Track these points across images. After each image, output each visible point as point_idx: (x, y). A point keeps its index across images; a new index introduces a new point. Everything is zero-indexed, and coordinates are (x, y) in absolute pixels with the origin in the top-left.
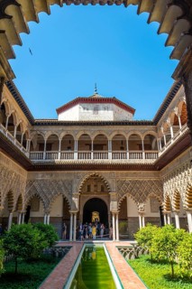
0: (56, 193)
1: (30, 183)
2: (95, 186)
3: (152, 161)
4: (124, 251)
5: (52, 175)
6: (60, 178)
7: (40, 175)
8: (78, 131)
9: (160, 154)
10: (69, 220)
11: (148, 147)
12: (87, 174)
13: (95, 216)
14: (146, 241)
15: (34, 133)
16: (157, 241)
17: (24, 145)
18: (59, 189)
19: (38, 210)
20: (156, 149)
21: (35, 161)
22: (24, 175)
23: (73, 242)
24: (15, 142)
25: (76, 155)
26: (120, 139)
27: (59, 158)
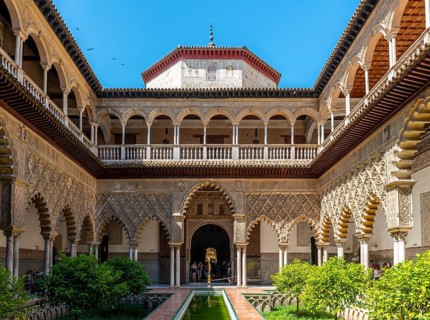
0: (146, 215)
1: (103, 198)
2: (210, 205)
3: (306, 162)
4: (253, 301)
5: (137, 186)
6: (151, 190)
7: (118, 186)
8: (180, 108)
9: (321, 149)
10: (169, 257)
11: (300, 139)
12: (196, 185)
13: (211, 255)
14: (290, 286)
15: (103, 111)
16: (315, 283)
17: (87, 133)
18: (151, 208)
19: (120, 242)
20: (314, 140)
21: (109, 162)
22: (91, 185)
23: (176, 288)
25: (177, 151)
26: (253, 125)
27: (148, 156)
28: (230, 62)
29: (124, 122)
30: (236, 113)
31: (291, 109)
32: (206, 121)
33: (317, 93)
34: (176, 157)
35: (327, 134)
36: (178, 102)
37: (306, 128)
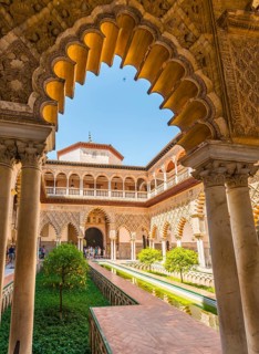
1: (44, 213)
5: (62, 208)
6: (69, 210)
7: (52, 207)
8: (83, 172)
9: (150, 194)
15: (45, 170)
25: (81, 192)
27: (67, 193)
28: (103, 151)
29: (55, 175)
30: (110, 175)
31: (135, 176)
32: (95, 178)
33: (147, 169)
34: (81, 194)
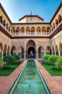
2: (31, 43)
3: (49, 36)
4: (39, 61)
7: (14, 40)
9: (51, 33)
11: (48, 31)
13: (31, 52)
17: (9, 31)
18: (21, 44)
19: (15, 50)
20: (50, 32)
21: (13, 36)
22: (10, 40)
23: (25, 59)
24: (6, 29)
25: (25, 34)
26: (39, 29)
28: (35, 18)
29: (16, 29)
30: (36, 27)
31: (46, 26)
32: (30, 28)
35: (52, 30)
36: (25, 25)
37: (49, 29)
